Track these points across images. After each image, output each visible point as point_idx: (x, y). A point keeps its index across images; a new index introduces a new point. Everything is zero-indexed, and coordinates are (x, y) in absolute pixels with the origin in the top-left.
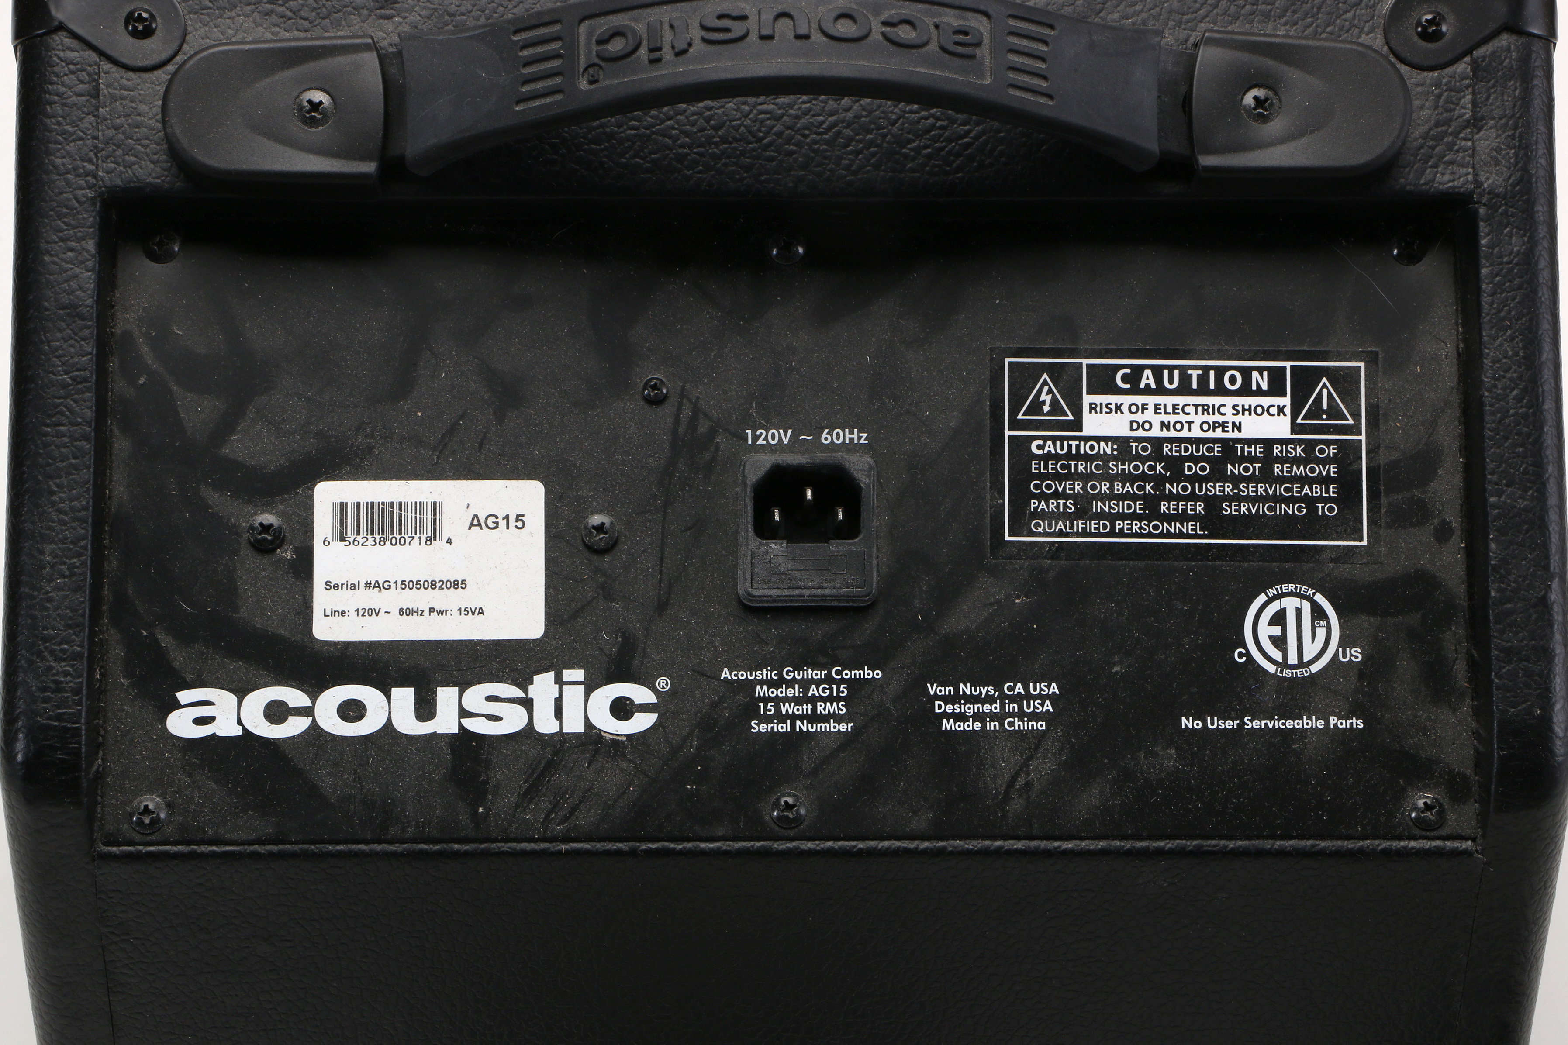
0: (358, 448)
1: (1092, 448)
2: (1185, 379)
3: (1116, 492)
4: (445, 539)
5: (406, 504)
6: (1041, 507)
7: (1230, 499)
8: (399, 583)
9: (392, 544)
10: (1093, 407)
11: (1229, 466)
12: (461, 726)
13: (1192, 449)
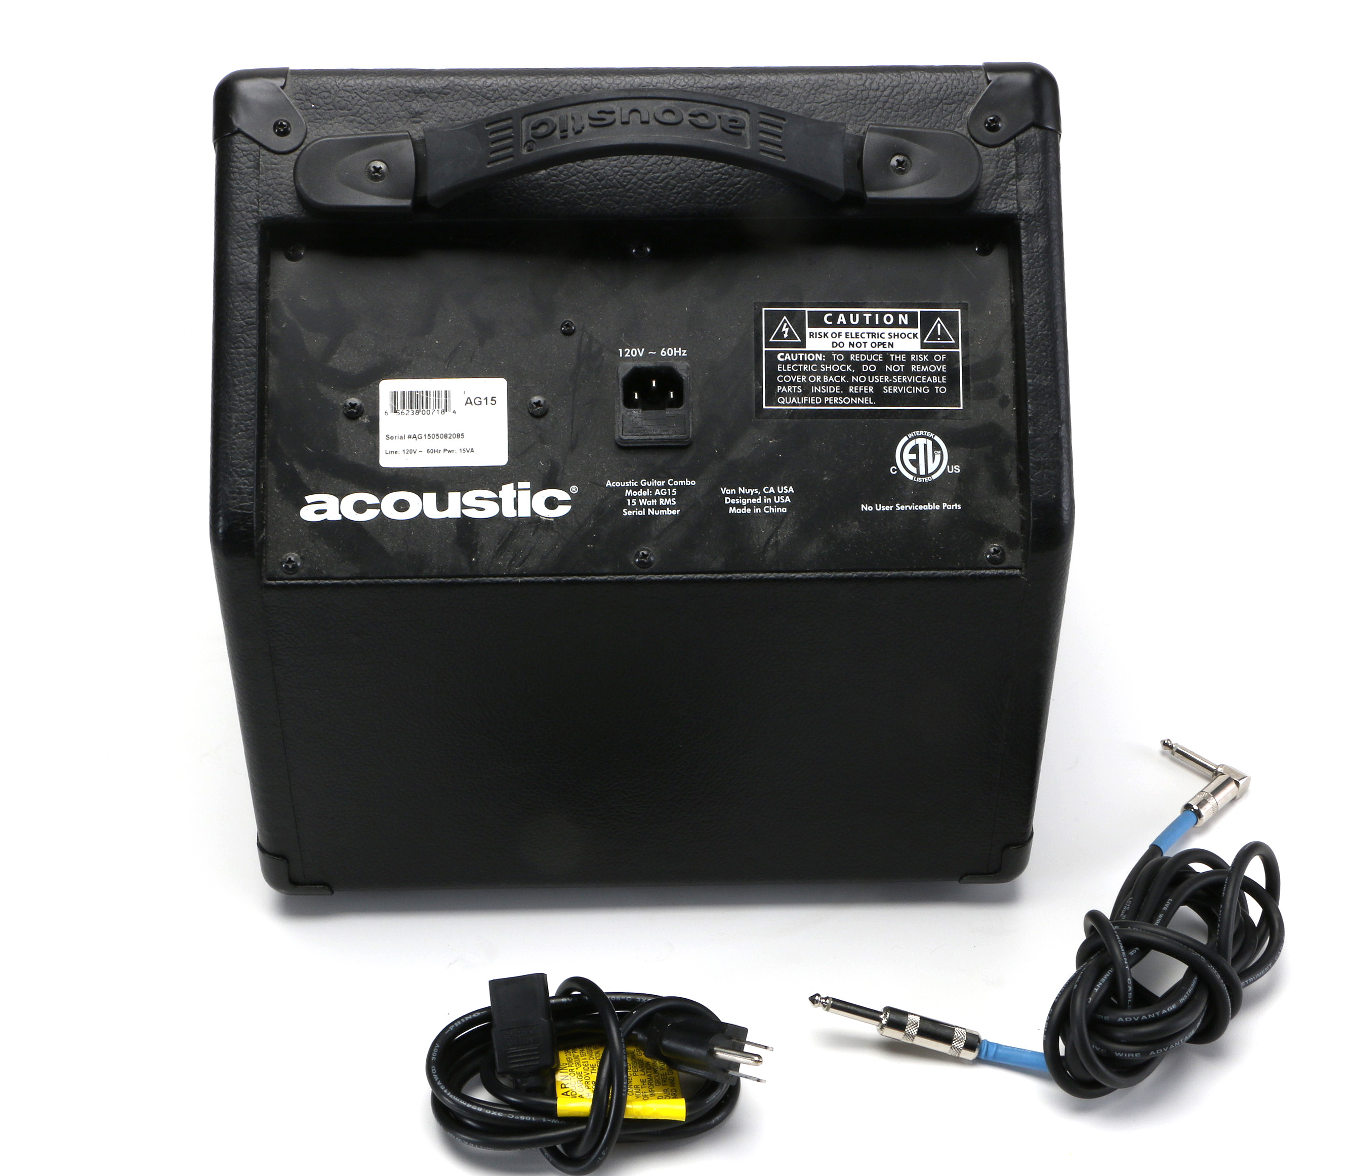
0: (403, 361)
1: (811, 357)
2: (862, 319)
3: (825, 381)
4: (452, 411)
5: (430, 392)
6: (783, 390)
7: (887, 384)
8: (427, 435)
9: (422, 414)
10: (811, 335)
11: (887, 367)
12: (462, 513)
13: (866, 357)
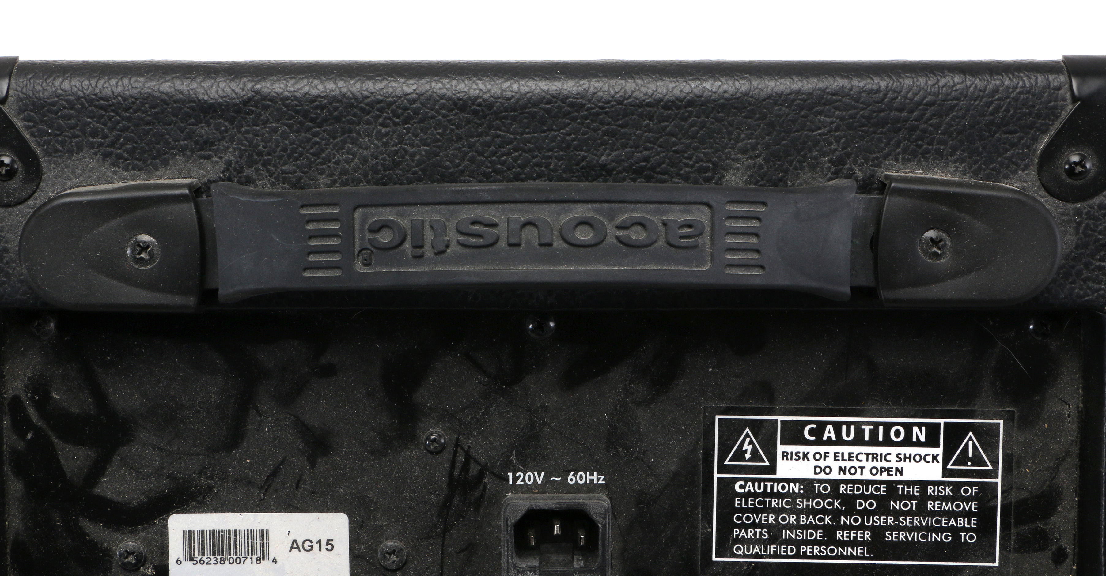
0: (201, 487)
1: (783, 488)
2: (859, 433)
3: (801, 523)
4: (271, 558)
5: (240, 531)
6: (741, 534)
7: (891, 528)
9: (230, 563)
10: (785, 455)
11: (892, 503)
13: (863, 489)
